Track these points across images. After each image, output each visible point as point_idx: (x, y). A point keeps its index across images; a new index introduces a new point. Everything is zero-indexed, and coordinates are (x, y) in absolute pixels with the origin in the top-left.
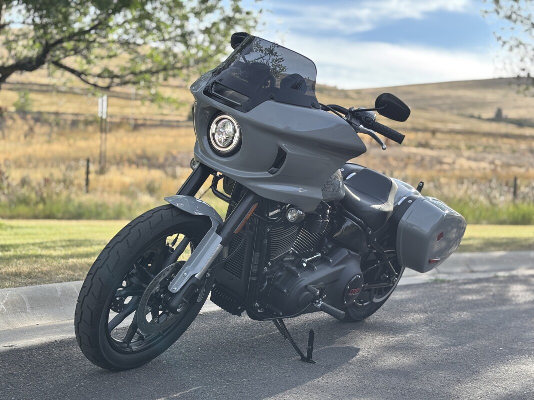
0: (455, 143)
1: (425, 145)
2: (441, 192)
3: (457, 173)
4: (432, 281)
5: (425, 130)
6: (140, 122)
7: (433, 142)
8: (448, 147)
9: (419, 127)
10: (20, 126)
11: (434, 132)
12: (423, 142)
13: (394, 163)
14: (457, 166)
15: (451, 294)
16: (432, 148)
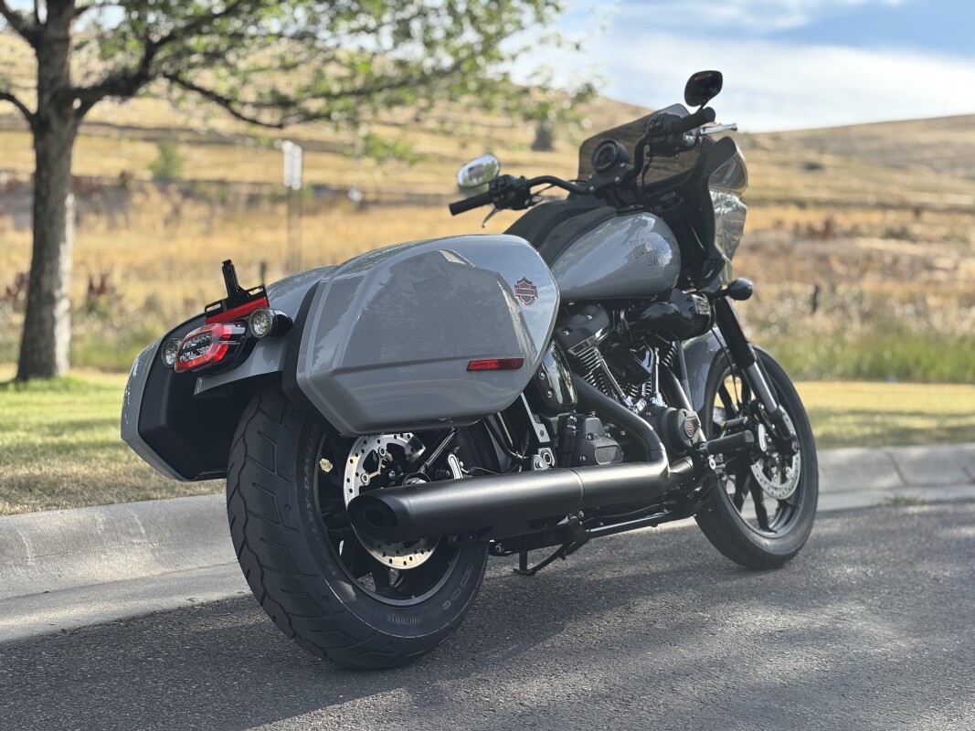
0: (958, 231)
1: (900, 235)
2: (929, 323)
3: (961, 287)
4: (888, 502)
5: (902, 206)
6: (371, 197)
7: (917, 229)
8: (946, 239)
9: (889, 200)
10: (154, 205)
11: (918, 210)
12: (897, 228)
13: (839, 268)
14: (962, 274)
15: (923, 530)
16: (914, 240)
